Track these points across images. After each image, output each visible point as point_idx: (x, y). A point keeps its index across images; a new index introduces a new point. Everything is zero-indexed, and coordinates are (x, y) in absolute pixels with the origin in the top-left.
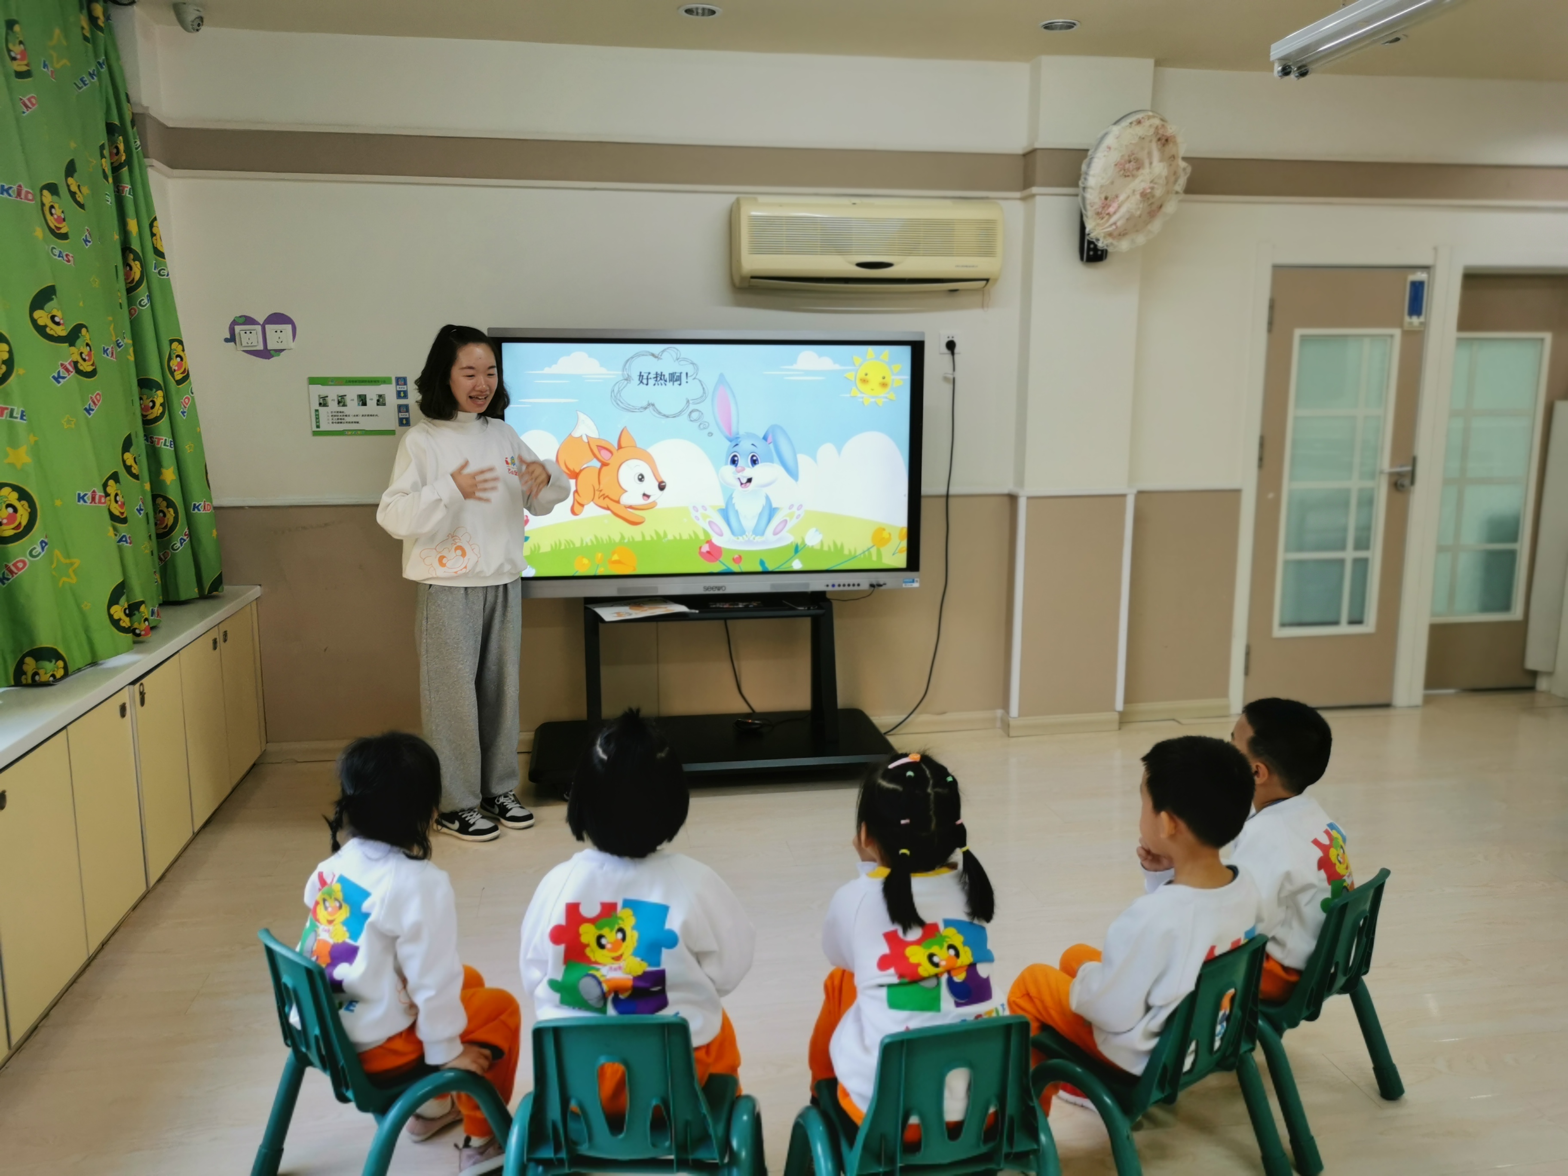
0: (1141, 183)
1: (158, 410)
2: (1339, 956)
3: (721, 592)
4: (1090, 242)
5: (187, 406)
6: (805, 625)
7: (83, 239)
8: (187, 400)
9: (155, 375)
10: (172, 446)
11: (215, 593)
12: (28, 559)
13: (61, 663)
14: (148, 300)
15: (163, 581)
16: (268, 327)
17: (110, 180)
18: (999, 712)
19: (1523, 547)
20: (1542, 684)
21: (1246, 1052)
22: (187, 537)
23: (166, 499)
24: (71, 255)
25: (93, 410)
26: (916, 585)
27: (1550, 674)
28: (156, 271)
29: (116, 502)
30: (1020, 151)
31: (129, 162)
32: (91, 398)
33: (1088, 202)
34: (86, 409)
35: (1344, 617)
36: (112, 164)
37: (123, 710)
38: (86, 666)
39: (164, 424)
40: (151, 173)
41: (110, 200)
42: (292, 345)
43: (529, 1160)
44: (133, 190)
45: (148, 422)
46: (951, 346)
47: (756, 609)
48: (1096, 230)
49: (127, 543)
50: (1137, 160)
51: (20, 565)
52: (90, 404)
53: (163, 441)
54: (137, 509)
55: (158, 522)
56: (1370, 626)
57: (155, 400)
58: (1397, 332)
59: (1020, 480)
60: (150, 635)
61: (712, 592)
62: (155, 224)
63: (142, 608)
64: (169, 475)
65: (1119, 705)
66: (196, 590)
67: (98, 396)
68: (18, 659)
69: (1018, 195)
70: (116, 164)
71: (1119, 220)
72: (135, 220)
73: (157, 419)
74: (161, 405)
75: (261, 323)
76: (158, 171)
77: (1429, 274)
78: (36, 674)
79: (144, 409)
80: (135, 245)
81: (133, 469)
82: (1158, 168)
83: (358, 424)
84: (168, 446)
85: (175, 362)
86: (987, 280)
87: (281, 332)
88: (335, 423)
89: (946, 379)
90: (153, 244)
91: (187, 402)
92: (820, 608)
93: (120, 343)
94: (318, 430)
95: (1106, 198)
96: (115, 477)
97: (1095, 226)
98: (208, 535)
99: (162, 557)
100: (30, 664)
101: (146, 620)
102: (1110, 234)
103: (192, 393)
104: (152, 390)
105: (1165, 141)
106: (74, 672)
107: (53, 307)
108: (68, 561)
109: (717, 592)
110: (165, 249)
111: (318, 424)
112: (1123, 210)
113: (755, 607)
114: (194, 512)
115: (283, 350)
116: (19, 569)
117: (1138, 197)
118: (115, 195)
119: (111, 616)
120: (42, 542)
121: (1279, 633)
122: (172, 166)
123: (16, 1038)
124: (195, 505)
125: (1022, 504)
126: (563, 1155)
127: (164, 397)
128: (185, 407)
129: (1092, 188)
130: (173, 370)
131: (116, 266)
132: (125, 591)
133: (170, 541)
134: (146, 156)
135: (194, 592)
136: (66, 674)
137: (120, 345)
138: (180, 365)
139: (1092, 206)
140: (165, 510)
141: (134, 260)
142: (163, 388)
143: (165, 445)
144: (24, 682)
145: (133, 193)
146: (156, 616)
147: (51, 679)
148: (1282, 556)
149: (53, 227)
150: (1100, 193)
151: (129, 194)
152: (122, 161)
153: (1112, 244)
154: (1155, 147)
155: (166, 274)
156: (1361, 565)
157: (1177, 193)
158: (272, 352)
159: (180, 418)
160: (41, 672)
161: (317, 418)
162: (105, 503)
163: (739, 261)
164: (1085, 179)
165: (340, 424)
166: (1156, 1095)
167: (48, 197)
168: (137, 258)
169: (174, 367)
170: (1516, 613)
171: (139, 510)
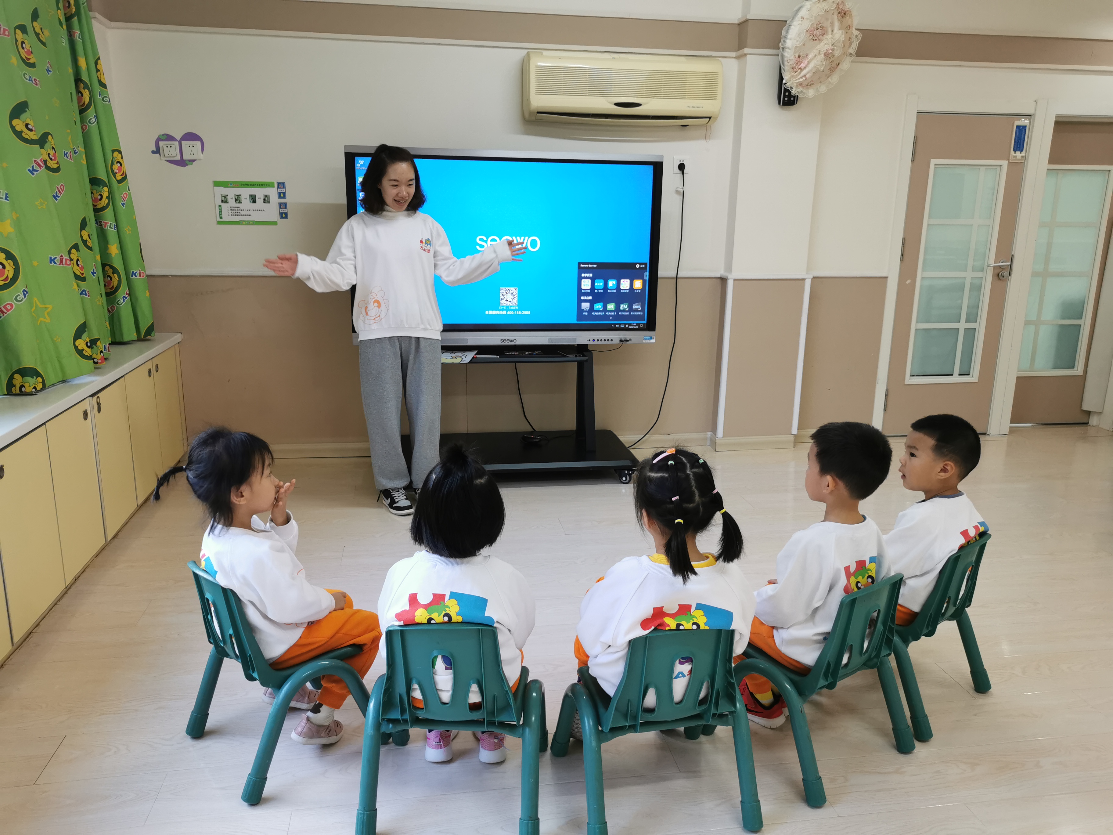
0: (824, 46)
1: (105, 202)
2: (951, 593)
3: (513, 343)
4: (786, 90)
5: (126, 200)
6: (573, 368)
7: (46, 69)
8: (125, 195)
9: (102, 175)
10: (116, 228)
11: (148, 337)
12: (14, 303)
13: (40, 379)
14: (95, 119)
15: (111, 327)
16: (183, 142)
17: (65, 27)
18: (709, 434)
19: (1086, 323)
20: (1094, 421)
21: (884, 656)
22: (128, 295)
23: (112, 267)
24: (38, 80)
25: (59, 197)
26: (653, 341)
27: (1100, 413)
28: (100, 98)
29: (78, 265)
30: (737, 22)
31: (78, 13)
32: (57, 188)
33: (786, 59)
34: (53, 196)
35: (956, 372)
36: (65, 14)
37: (85, 414)
38: (58, 382)
39: (109, 212)
40: (94, 23)
41: (65, 42)
42: (201, 157)
43: (383, 720)
44: (82, 34)
45: (97, 211)
46: (682, 167)
47: (537, 356)
48: (790, 80)
49: (86, 296)
50: (822, 28)
51: (9, 307)
52: (56, 192)
53: (109, 224)
54: (92, 272)
55: (107, 284)
56: (974, 377)
57: (102, 193)
58: (1005, 163)
59: (729, 267)
60: (104, 363)
61: (506, 343)
62: (99, 62)
63: (98, 343)
64: (114, 249)
65: (795, 431)
66: (135, 334)
67: (62, 187)
68: (9, 376)
69: (734, 54)
70: (68, 15)
71: (808, 73)
72: (84, 59)
73: (104, 208)
74: (107, 198)
75: (179, 140)
76: (101, 22)
77: (1030, 120)
78: (22, 386)
79: (95, 200)
80: (85, 77)
81: (88, 242)
82: (839, 34)
83: (250, 217)
84: (112, 228)
85: (116, 167)
86: (710, 118)
87: (193, 146)
88: (234, 215)
89: (677, 192)
90: (98, 77)
91: (126, 197)
92: (584, 356)
93: (76, 150)
94: (221, 220)
95: (799, 57)
96: (76, 247)
97: (790, 78)
98: (143, 295)
99: (110, 309)
100: (18, 379)
101: (101, 352)
102: (801, 84)
103: (129, 190)
104: (100, 187)
105: (843, 14)
106: (49, 387)
107: (26, 117)
108: (44, 306)
109: (510, 343)
110: (106, 82)
111: (221, 216)
112: (811, 65)
113: (537, 354)
114: (132, 277)
115: (195, 160)
116: (8, 310)
117: (822, 56)
118: (68, 38)
119: (76, 347)
120: (24, 291)
121: (909, 380)
122: (111, 20)
123: (17, 639)
124: (133, 272)
125: (730, 284)
126: (407, 716)
127: (109, 192)
128: (125, 200)
129: (789, 48)
130: (115, 173)
131: (71, 93)
132: (86, 329)
133: (115, 298)
134: (90, 10)
135: (134, 336)
136: (44, 388)
137: (76, 152)
138: (120, 169)
139: (788, 63)
140: (111, 275)
141: (84, 89)
142: (108, 185)
143: (110, 227)
144: (14, 392)
145: (81, 37)
146: (108, 351)
147: (34, 390)
148: (914, 326)
149: (24, 58)
150: (795, 52)
151: (79, 38)
152: (73, 13)
153: (802, 91)
154: (836, 18)
155: (108, 100)
156: (971, 333)
157: (851, 54)
158: (187, 162)
159: (121, 209)
160: (26, 385)
161: (220, 212)
162: (70, 265)
163: (529, 100)
164: (784, 41)
165: (237, 216)
166: (822, 682)
167: (20, 35)
168: (86, 87)
169: (116, 171)
170: (1078, 370)
171: (93, 273)
